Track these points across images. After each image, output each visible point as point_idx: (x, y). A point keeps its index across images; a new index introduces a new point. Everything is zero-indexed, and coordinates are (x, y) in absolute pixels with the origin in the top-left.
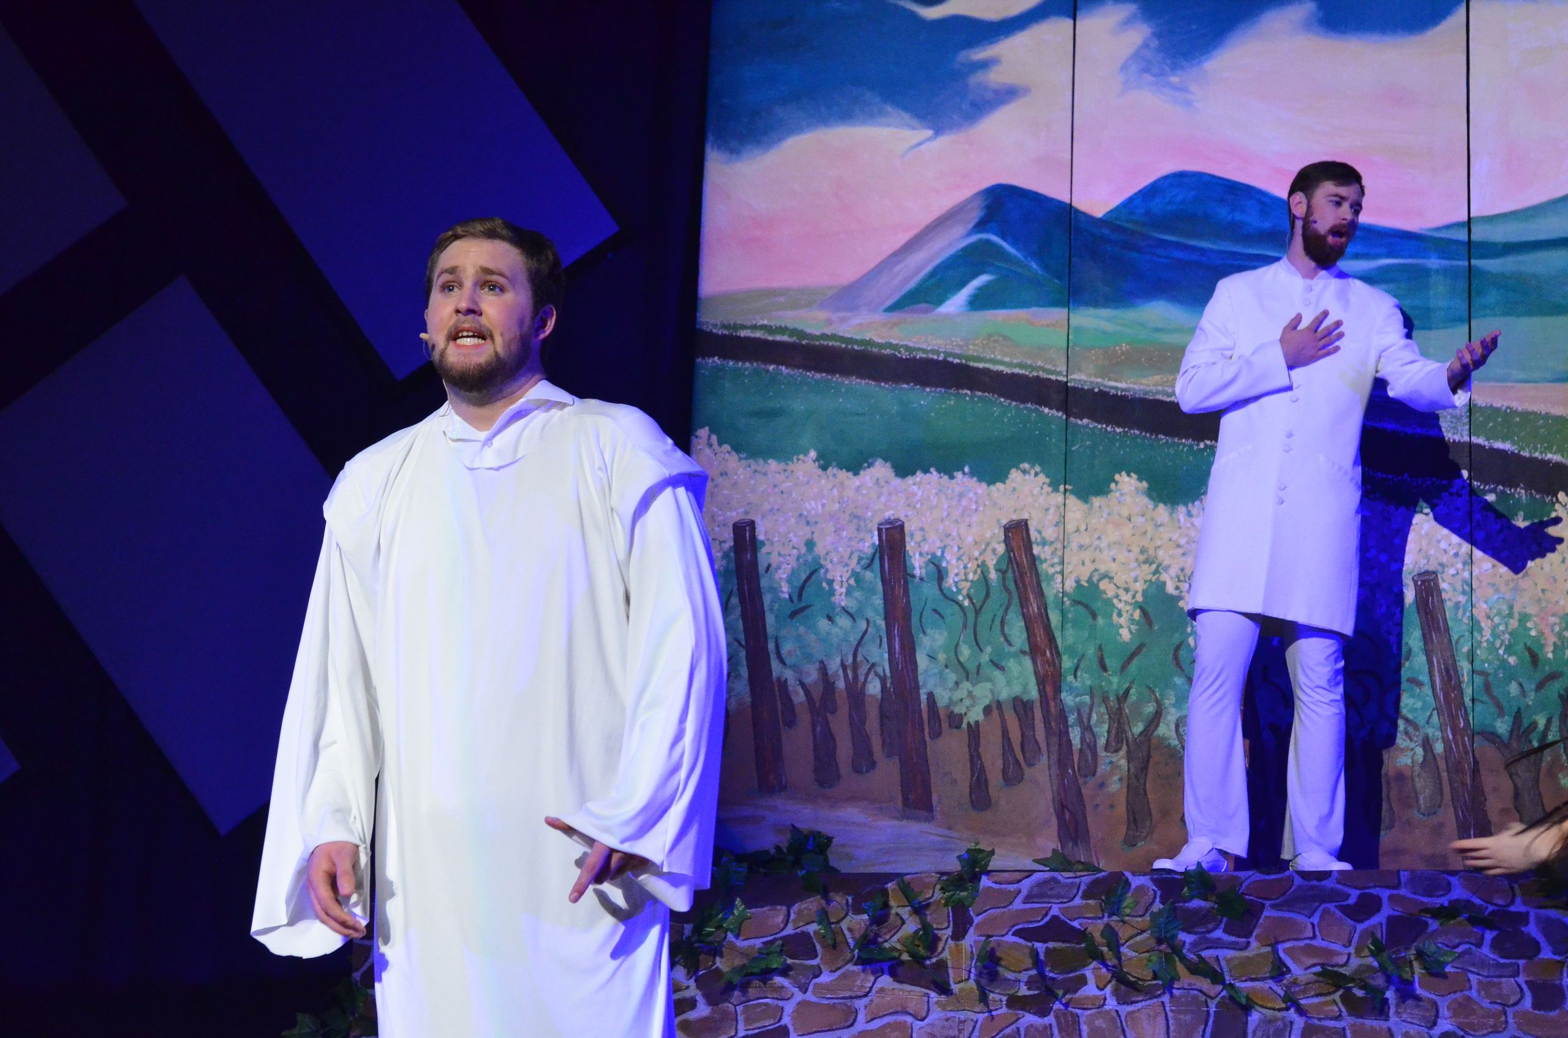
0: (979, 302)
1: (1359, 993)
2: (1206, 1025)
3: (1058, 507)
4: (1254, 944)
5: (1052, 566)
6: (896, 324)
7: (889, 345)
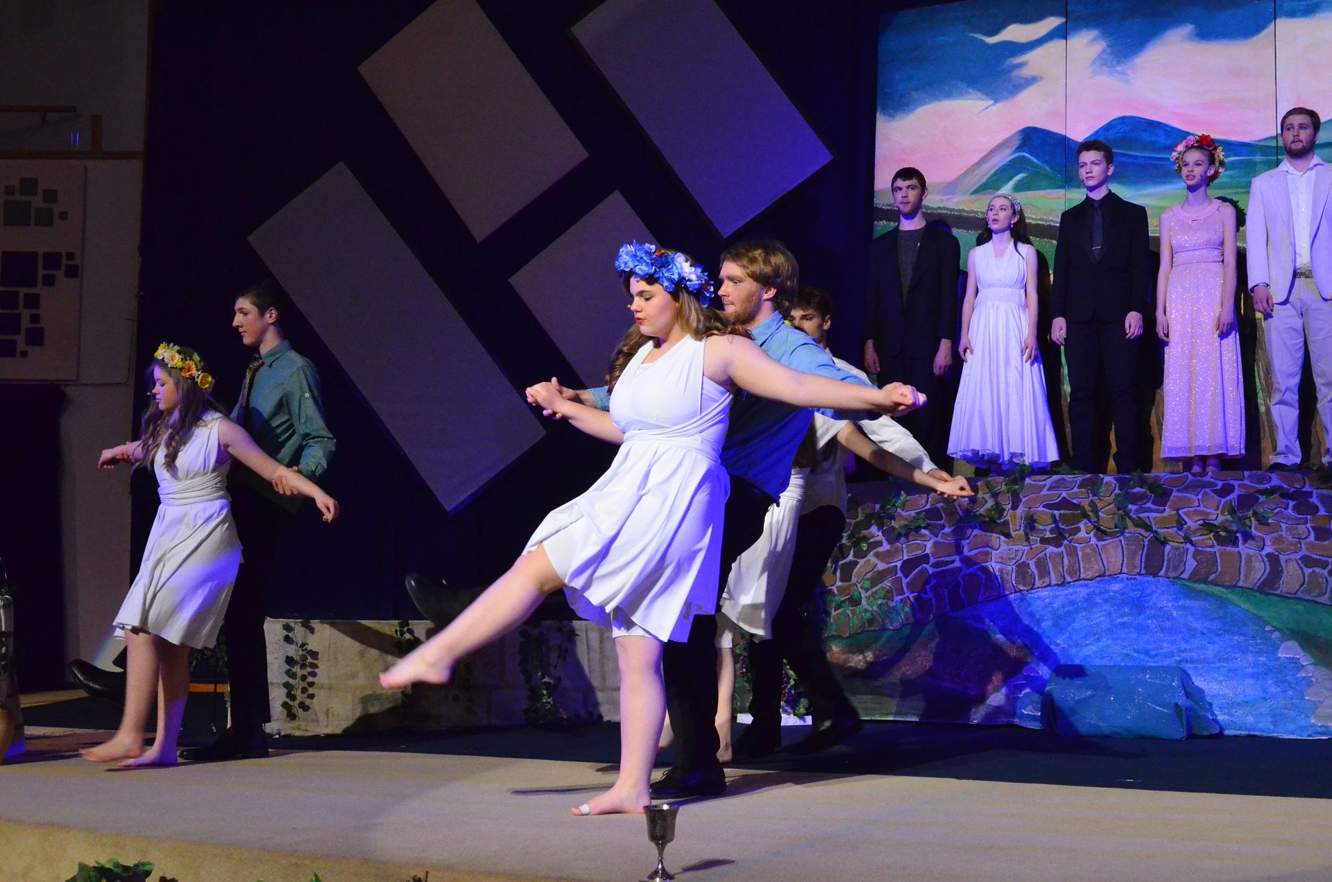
0: (1019, 187)
1: (1223, 534)
2: (1143, 551)
4: (1168, 510)
6: (976, 201)
7: (972, 212)
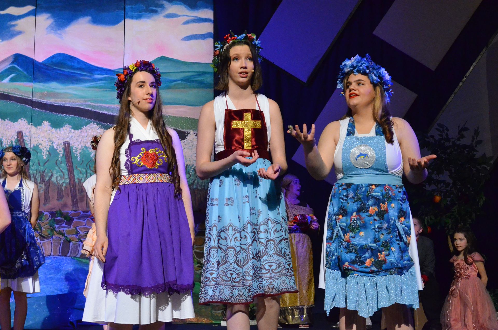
0: (12, 80)
2: (61, 245)
3: (30, 128)
4: (72, 227)
5: (28, 141)
